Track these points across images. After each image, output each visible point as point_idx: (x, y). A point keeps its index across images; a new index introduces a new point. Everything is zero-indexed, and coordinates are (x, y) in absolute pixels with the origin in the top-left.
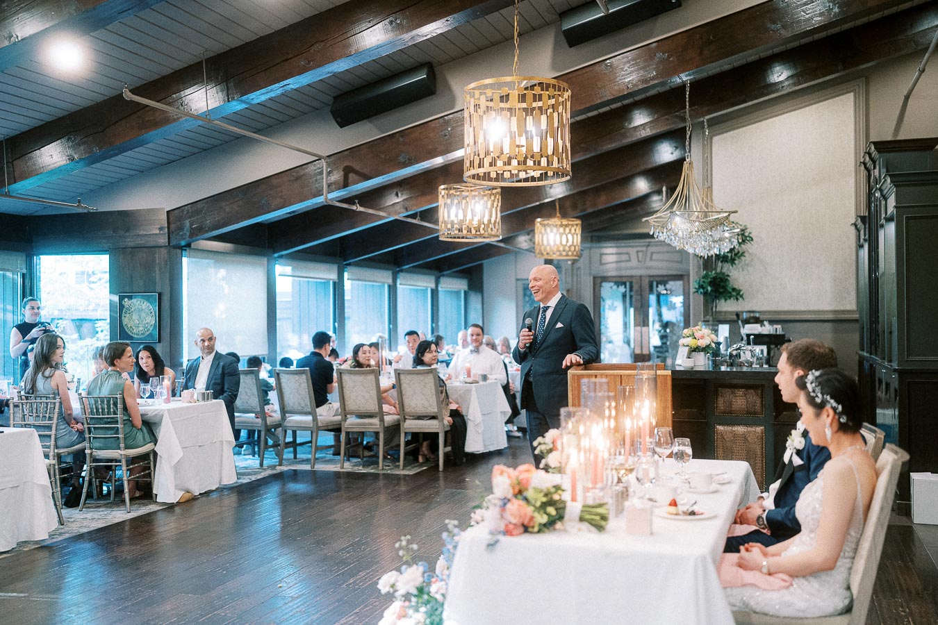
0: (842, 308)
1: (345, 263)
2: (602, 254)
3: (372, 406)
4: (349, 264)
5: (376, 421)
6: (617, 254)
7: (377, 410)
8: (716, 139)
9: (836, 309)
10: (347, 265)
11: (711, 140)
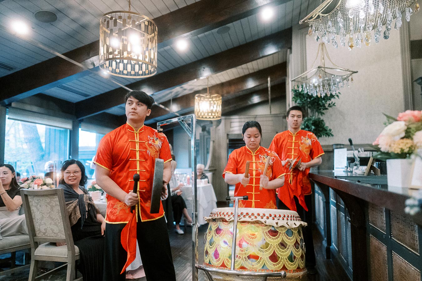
2: (231, 122)
6: (239, 122)
8: (307, 36)
11: (305, 37)
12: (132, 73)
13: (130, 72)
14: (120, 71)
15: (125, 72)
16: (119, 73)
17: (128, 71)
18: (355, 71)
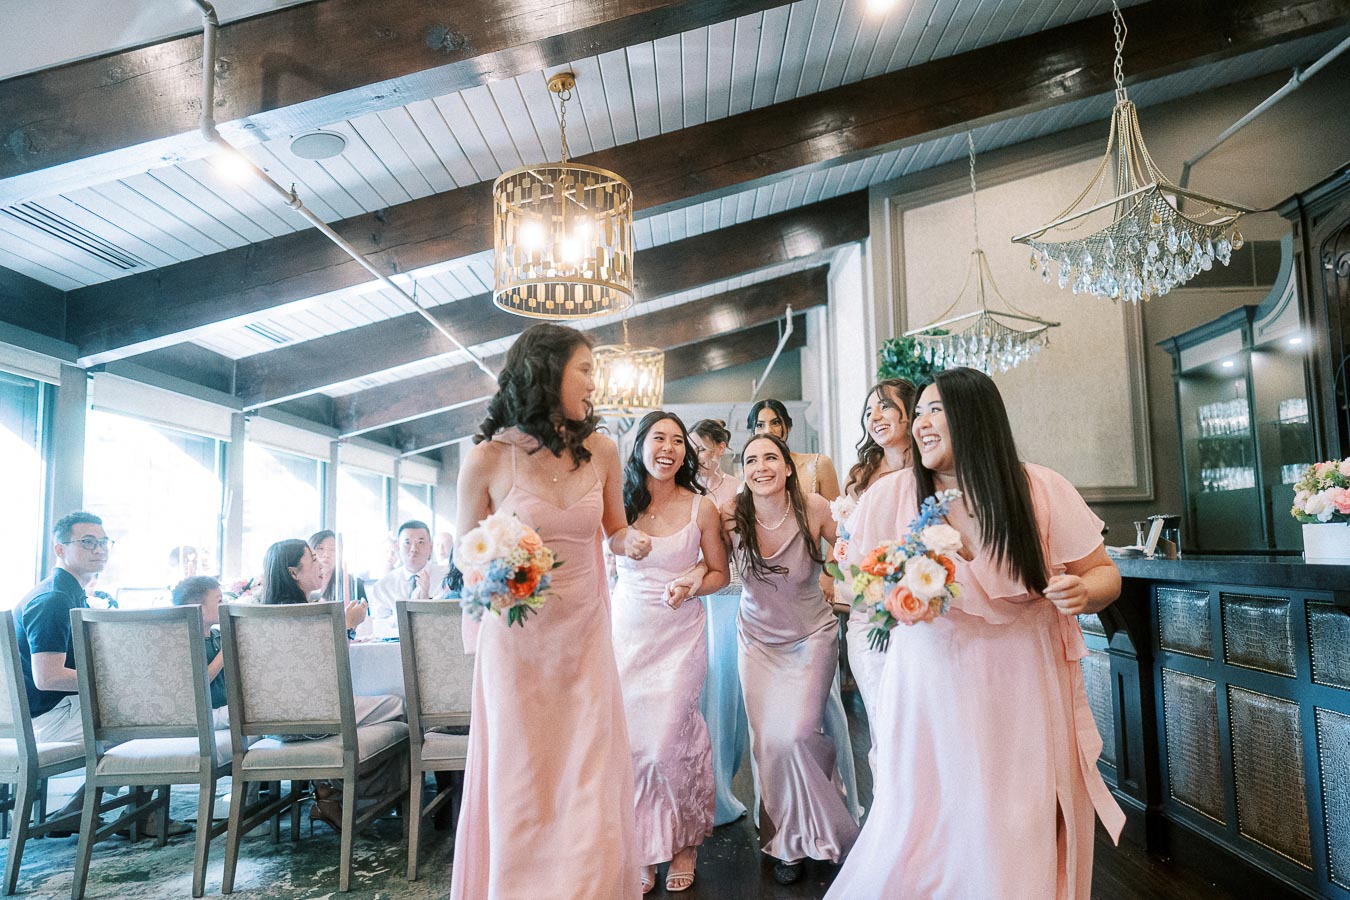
0: (1112, 483)
1: (246, 409)
3: (323, 708)
4: (255, 413)
5: (333, 747)
7: (337, 716)
8: (908, 214)
9: (1106, 485)
10: (249, 413)
11: (902, 216)
12: (548, 307)
13: (544, 304)
14: (538, 303)
15: (532, 303)
16: (536, 310)
17: (539, 300)
18: (1055, 321)
